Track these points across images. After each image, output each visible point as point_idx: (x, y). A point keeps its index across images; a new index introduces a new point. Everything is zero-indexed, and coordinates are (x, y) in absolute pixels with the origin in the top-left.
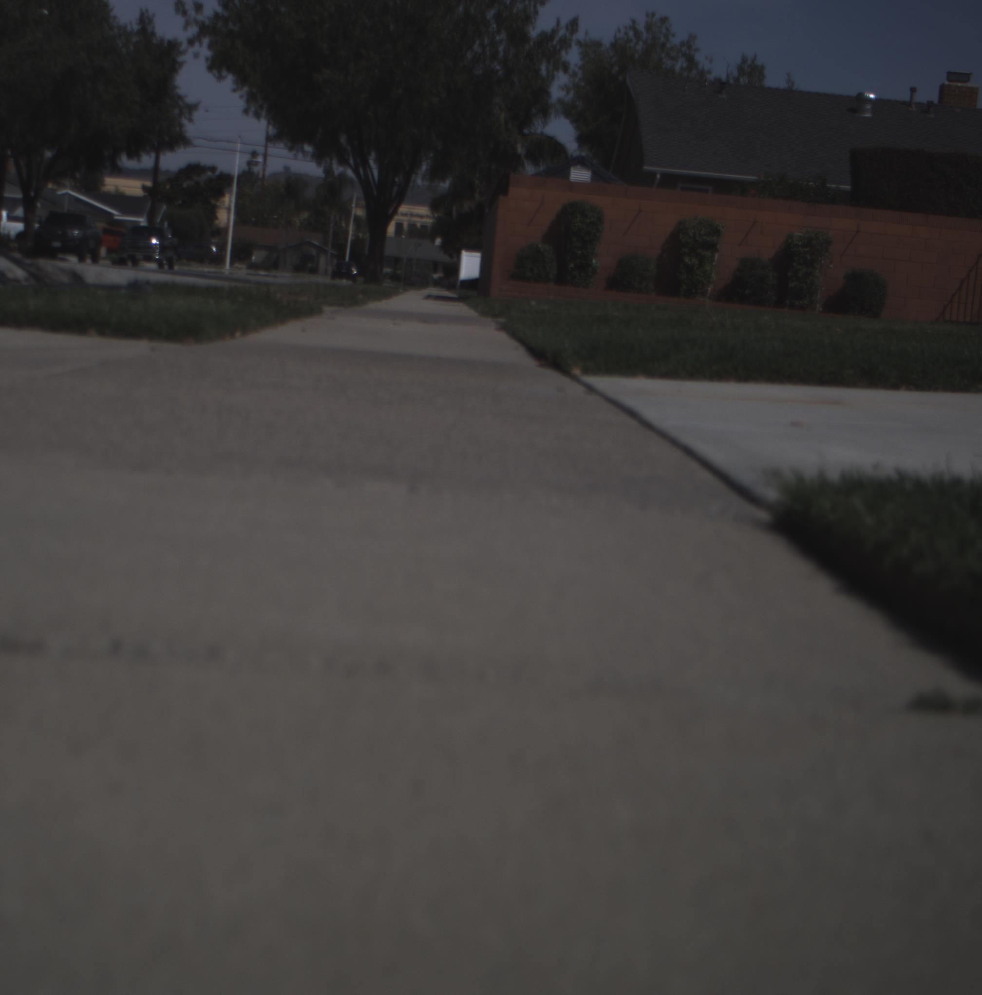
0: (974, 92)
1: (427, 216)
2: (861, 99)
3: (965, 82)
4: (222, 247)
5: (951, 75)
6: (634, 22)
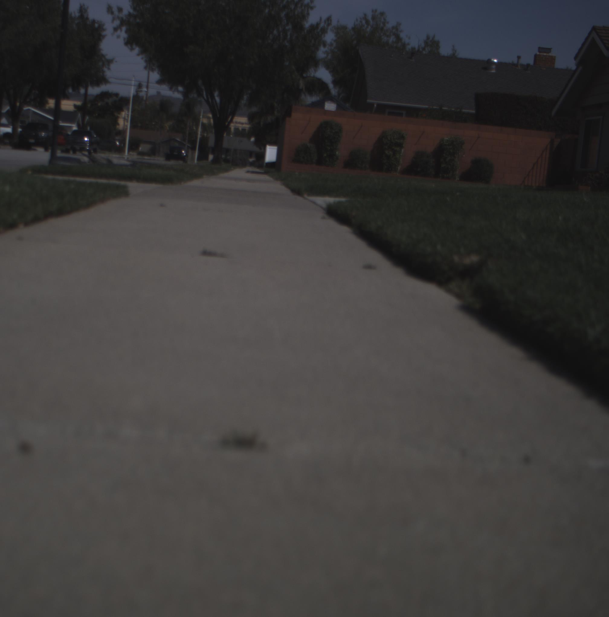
0: (553, 59)
1: (246, 124)
2: (489, 62)
3: (548, 53)
4: (123, 142)
5: (540, 49)
6: (365, 15)
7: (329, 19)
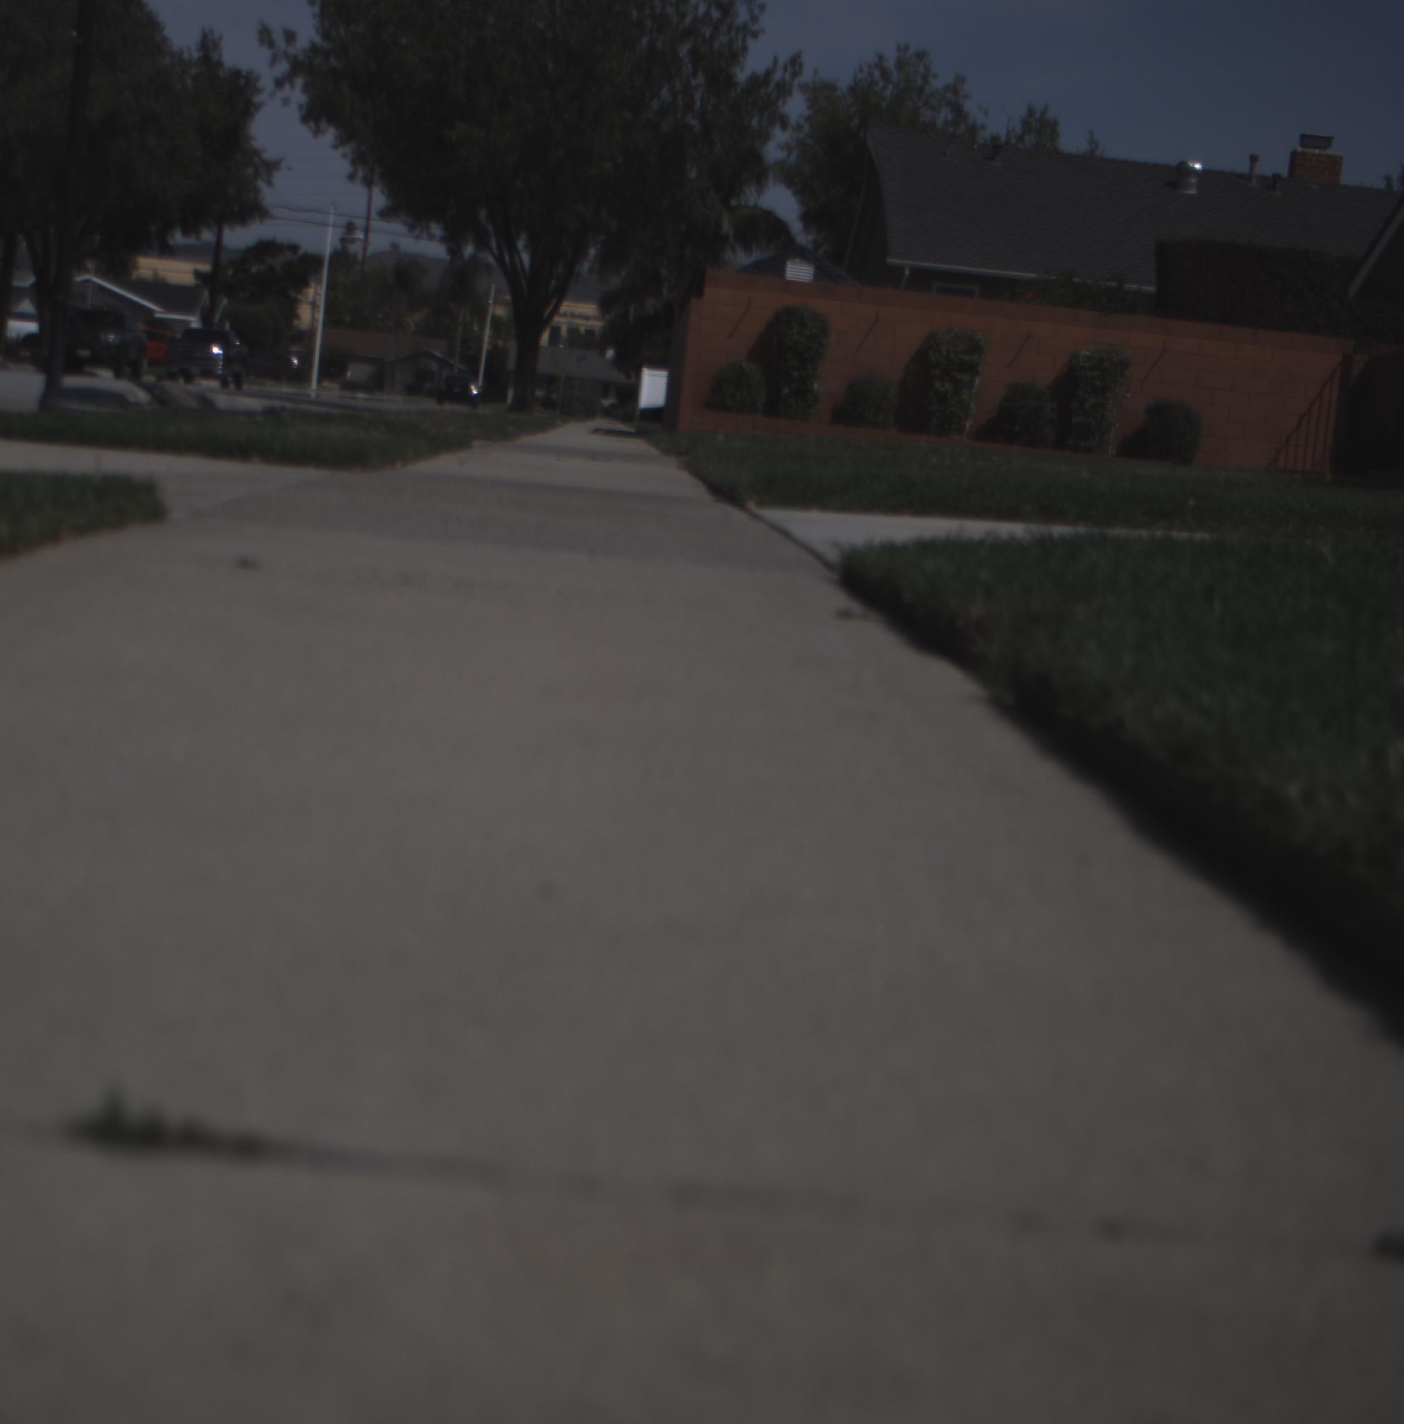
0: (1336, 163)
1: (596, 318)
2: (1183, 169)
3: (1325, 148)
4: (306, 360)
5: (1306, 140)
6: (881, 57)
7: (795, 62)
